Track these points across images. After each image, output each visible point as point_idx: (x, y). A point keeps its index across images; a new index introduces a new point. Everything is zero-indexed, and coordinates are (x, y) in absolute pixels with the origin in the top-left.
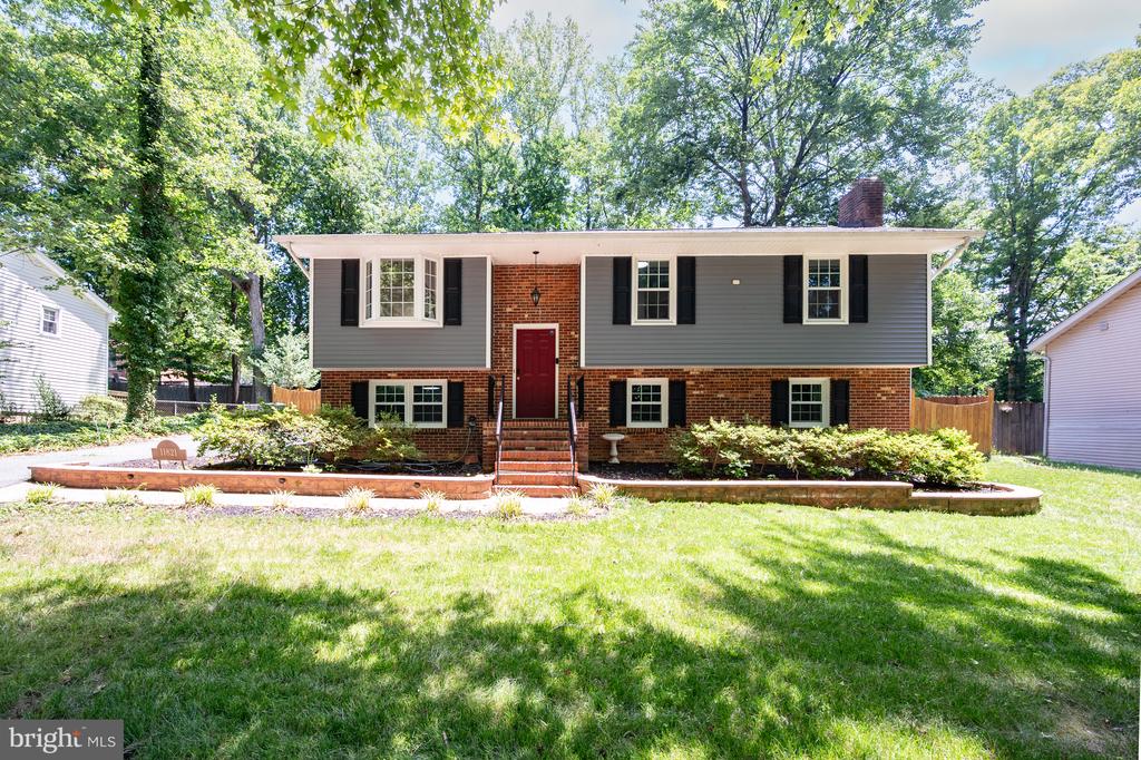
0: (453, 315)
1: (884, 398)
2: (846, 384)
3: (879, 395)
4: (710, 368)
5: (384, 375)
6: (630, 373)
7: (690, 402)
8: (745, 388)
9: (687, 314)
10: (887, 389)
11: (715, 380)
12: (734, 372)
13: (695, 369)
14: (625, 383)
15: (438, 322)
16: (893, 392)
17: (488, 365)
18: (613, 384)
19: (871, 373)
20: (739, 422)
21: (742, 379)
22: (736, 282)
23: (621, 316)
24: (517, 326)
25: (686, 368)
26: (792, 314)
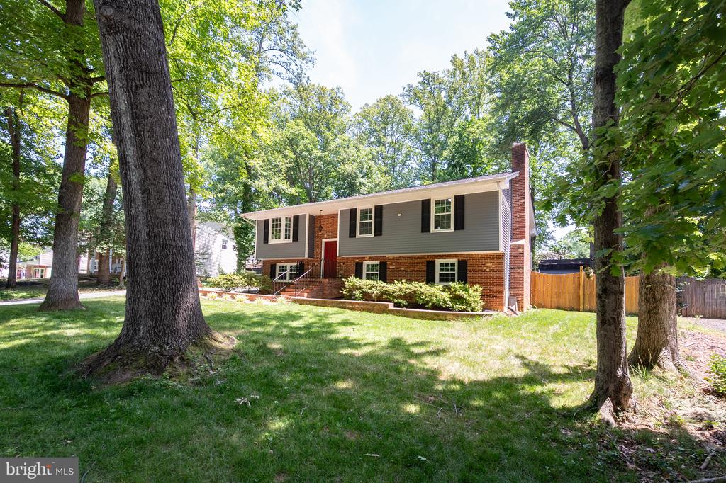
0: (296, 238)
1: (488, 270)
2: (465, 262)
3: (485, 268)
4: (398, 255)
5: (280, 261)
6: (364, 259)
7: (388, 272)
8: (414, 265)
9: (379, 232)
10: (489, 264)
11: (400, 261)
12: (409, 257)
13: (391, 256)
14: (362, 263)
15: (290, 241)
16: (493, 266)
17: (306, 256)
18: (357, 264)
19: (480, 256)
20: (409, 281)
21: (413, 261)
22: (399, 215)
23: (352, 233)
24: (324, 240)
25: (387, 256)
26: (425, 228)
